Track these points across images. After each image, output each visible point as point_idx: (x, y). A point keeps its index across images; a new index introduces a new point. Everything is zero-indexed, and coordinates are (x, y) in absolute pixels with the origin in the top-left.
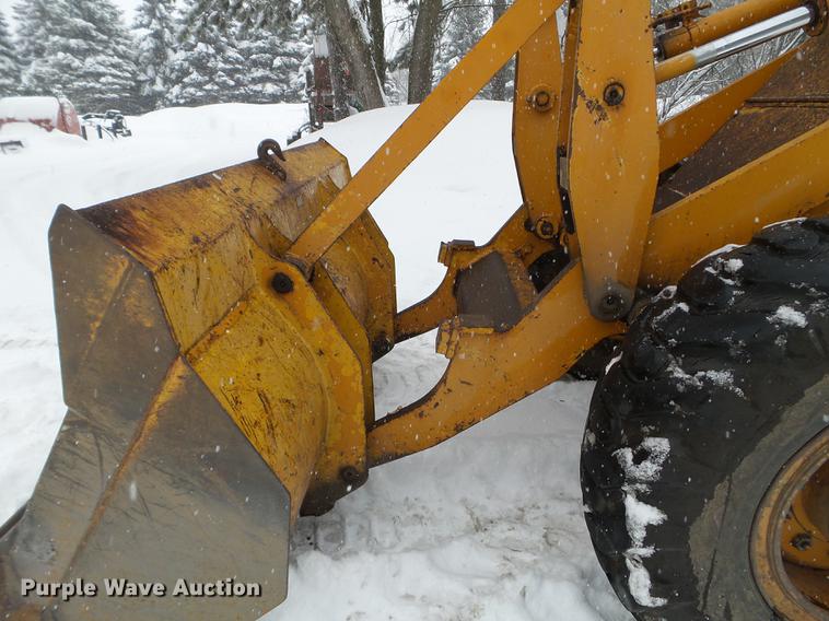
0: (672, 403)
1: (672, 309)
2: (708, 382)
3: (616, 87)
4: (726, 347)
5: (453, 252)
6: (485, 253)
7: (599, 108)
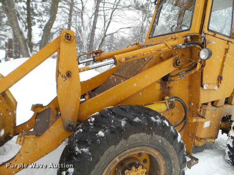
0: (74, 158)
1: (79, 131)
2: (83, 152)
3: (69, 72)
4: (87, 142)
5: (35, 107)
6: (46, 108)
7: (65, 77)
